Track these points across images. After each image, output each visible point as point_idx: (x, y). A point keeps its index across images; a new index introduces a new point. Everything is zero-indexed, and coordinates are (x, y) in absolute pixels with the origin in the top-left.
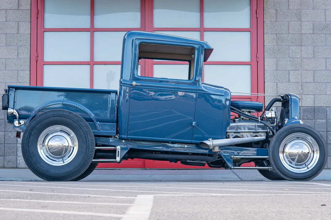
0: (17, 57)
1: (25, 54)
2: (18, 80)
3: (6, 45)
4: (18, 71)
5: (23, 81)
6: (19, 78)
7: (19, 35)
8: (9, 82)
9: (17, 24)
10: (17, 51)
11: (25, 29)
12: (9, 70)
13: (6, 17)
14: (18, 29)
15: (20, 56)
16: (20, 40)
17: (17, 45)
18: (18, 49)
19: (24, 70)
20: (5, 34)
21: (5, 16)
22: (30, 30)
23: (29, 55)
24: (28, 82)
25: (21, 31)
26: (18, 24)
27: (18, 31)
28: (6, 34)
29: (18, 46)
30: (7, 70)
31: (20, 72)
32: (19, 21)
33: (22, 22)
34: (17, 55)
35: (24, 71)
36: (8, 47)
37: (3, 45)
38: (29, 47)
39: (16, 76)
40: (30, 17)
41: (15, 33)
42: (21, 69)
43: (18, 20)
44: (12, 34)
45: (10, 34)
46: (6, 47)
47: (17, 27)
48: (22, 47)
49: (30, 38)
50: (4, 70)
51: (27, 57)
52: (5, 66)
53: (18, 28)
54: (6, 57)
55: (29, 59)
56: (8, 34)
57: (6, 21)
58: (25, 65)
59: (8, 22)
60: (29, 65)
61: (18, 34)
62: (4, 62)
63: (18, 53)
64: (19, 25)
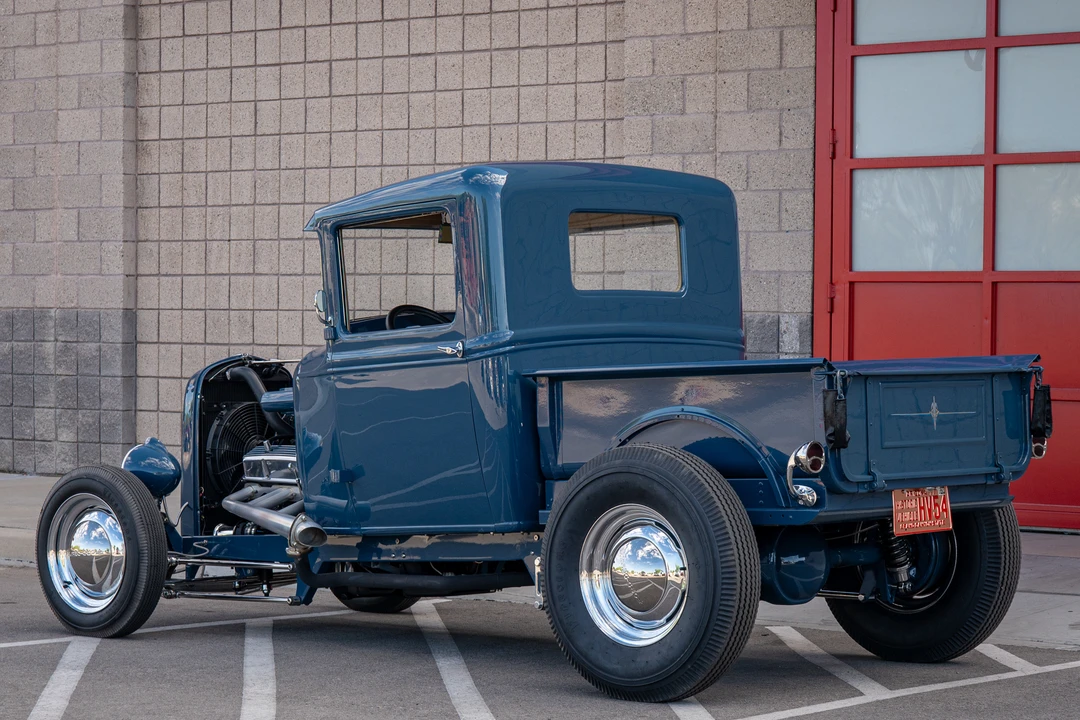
0: (777, 147)
1: (800, 136)
2: (780, 222)
3: (749, 108)
4: (780, 194)
5: (794, 228)
6: (784, 215)
7: (782, 72)
8: (756, 232)
9: (777, 38)
10: (780, 127)
11: (802, 52)
12: (756, 190)
13: (749, 14)
14: (781, 54)
15: (786, 144)
16: (785, 89)
17: (778, 107)
18: (781, 119)
19: (795, 190)
20: (745, 70)
21: (745, 11)
22: (813, 55)
23: (811, 139)
24: (807, 228)
25: (789, 60)
26: (781, 34)
27: (781, 58)
28: (749, 71)
29: (782, 110)
30: (751, 191)
31: (785, 195)
32: (783, 26)
33: (793, 26)
34: (777, 138)
35: (796, 192)
36: (755, 114)
37: (742, 108)
38: (811, 111)
39: (776, 210)
40: (813, 8)
41: (773, 66)
42: (789, 187)
43: (782, 23)
44: (764, 69)
45: (759, 69)
46: (748, 116)
47: (778, 47)
48: (792, 112)
49: (812, 81)
50: (744, 190)
51: (806, 146)
52: (748, 178)
53: (781, 49)
54: (748, 149)
55: (811, 152)
56: (753, 70)
57: (749, 28)
58: (801, 173)
59: (753, 32)
60: (812, 174)
61: (781, 68)
62: (744, 164)
63: (781, 134)
64: (785, 41)
